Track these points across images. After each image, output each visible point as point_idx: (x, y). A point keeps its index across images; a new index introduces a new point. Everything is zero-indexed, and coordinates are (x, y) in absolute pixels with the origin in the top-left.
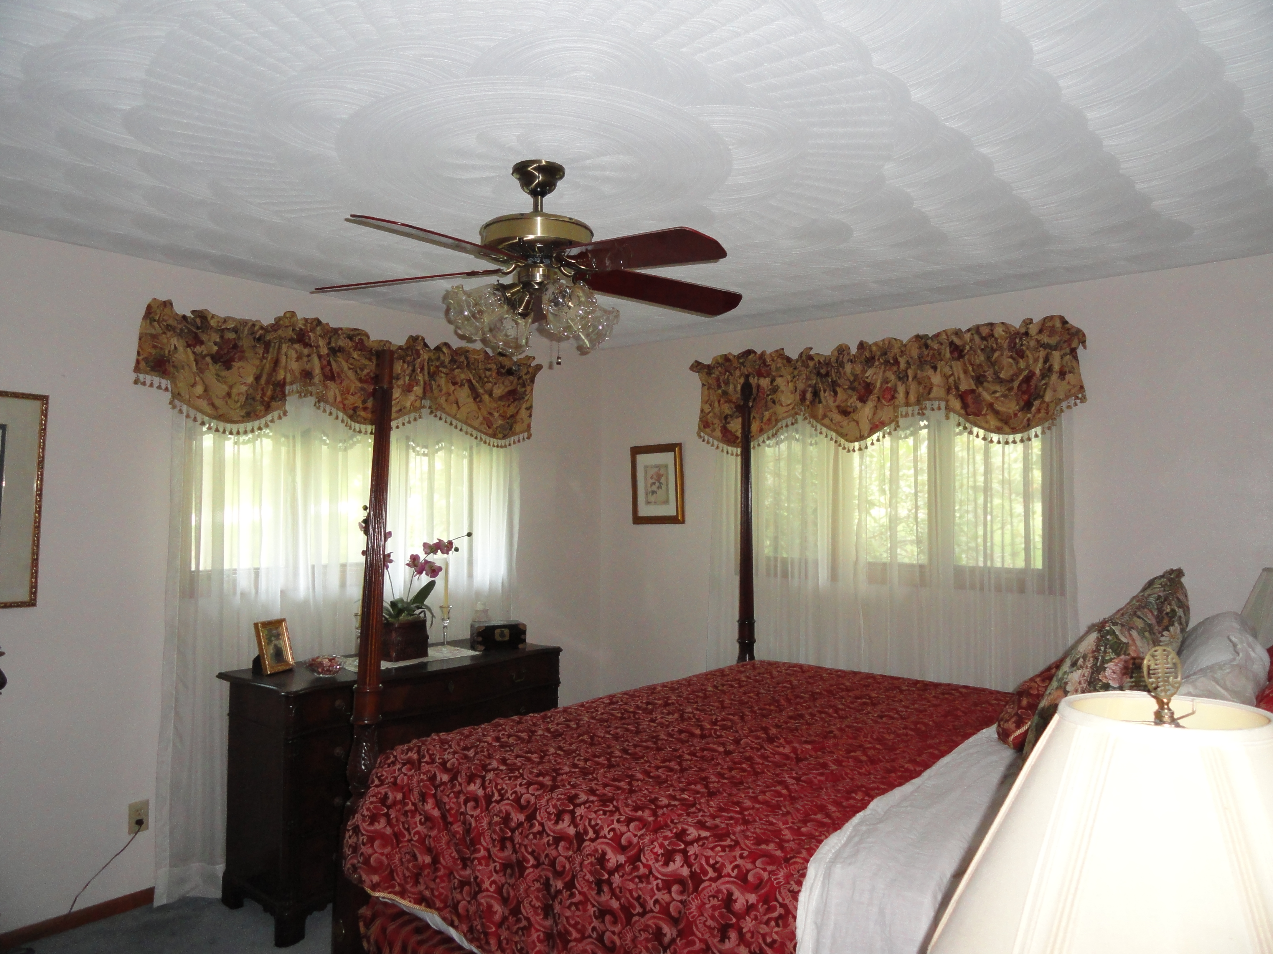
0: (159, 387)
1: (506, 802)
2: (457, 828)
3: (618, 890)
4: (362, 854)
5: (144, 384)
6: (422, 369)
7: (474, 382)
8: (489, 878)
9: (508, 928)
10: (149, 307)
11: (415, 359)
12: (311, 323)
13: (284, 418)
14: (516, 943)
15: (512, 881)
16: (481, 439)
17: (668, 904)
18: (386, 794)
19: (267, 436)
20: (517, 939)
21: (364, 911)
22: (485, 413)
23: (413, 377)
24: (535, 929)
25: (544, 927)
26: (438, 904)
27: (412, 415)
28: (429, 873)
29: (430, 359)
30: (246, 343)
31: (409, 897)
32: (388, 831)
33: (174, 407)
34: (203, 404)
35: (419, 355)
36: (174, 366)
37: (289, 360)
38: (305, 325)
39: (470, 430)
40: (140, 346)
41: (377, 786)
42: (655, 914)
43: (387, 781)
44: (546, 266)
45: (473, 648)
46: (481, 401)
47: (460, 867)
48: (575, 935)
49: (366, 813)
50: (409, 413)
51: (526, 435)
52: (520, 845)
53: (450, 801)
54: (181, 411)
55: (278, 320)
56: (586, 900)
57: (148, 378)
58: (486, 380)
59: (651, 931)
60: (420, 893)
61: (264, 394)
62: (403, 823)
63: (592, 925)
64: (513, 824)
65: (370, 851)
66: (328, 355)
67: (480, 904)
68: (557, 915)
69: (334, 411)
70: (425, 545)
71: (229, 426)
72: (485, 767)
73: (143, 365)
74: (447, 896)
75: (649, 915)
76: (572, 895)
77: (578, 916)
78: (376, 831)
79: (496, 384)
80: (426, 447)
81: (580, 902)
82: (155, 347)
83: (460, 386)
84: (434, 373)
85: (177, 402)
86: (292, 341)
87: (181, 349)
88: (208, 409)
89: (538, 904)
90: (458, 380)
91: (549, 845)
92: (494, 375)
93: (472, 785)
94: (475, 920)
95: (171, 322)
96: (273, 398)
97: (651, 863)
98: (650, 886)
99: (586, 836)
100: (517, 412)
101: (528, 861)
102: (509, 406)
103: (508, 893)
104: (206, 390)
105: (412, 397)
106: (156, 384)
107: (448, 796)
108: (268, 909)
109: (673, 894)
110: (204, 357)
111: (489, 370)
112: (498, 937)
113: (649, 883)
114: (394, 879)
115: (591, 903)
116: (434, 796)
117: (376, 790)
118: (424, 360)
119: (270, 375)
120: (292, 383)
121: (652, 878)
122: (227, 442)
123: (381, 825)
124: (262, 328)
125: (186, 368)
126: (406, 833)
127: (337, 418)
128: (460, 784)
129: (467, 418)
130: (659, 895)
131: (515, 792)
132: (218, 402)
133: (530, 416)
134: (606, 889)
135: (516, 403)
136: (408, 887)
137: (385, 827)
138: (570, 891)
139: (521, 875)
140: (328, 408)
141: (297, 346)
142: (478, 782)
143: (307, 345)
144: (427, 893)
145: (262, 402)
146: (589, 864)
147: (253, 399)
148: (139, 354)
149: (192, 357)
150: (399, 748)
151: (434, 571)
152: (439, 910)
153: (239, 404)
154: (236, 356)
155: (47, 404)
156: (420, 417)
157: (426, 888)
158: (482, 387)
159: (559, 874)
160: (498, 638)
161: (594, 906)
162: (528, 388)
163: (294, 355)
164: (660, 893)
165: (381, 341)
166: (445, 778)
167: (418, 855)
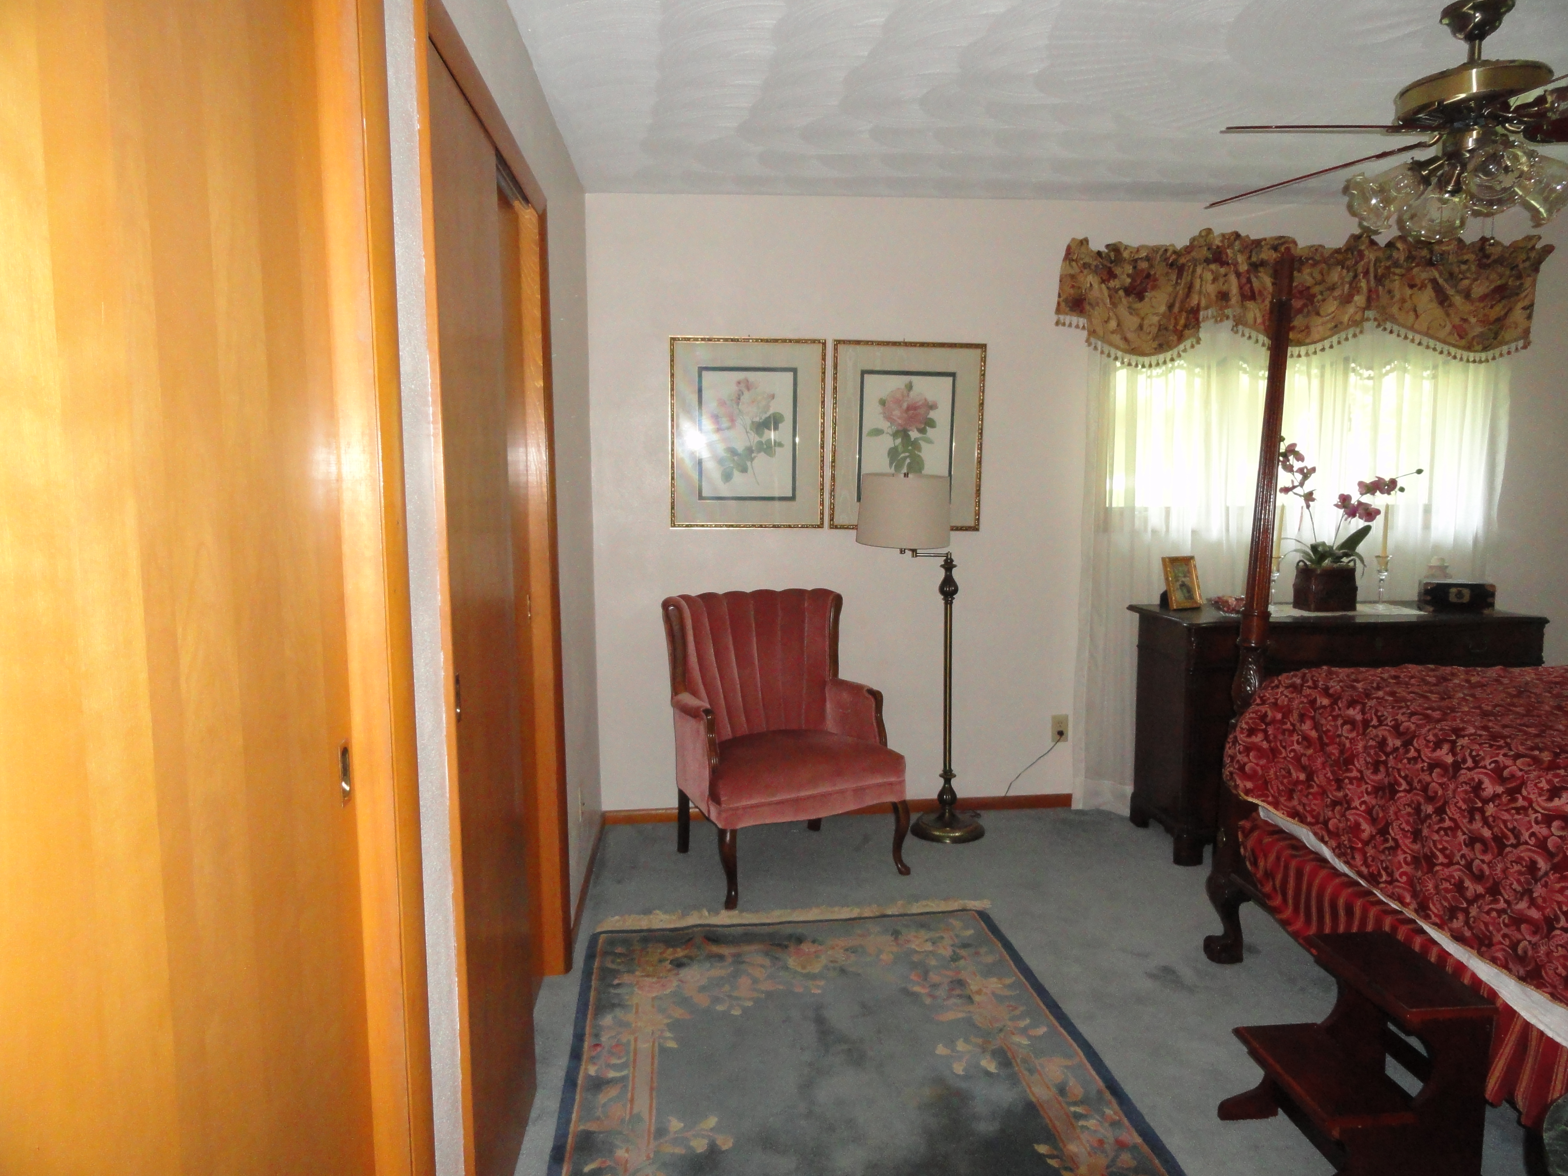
0: (1077, 327)
1: (1384, 727)
2: (1334, 750)
3: (1491, 819)
4: (1238, 761)
5: (1064, 324)
6: (1366, 273)
7: (1441, 281)
8: (1359, 798)
9: (1375, 847)
10: (1069, 248)
11: (1357, 263)
12: (1229, 239)
13: (1197, 346)
14: (1382, 861)
15: (1382, 802)
16: (1449, 354)
17: (1546, 838)
18: (1266, 712)
19: (1180, 367)
20: (1383, 857)
21: (1245, 824)
22: (1457, 321)
23: (1354, 285)
24: (1402, 850)
25: (1411, 850)
26: (1309, 819)
27: (1351, 332)
28: (1302, 789)
29: (1377, 260)
30: (1159, 270)
31: (1282, 809)
32: (1265, 745)
33: (1090, 345)
34: (1116, 338)
35: (1361, 255)
36: (1090, 304)
37: (1204, 283)
38: (1222, 241)
39: (1432, 343)
40: (1061, 288)
41: (1258, 705)
42: (1529, 847)
43: (1268, 702)
44: (1481, 127)
45: (1420, 609)
46: (1450, 305)
47: (1335, 788)
48: (1441, 859)
49: (1244, 726)
50: (1349, 326)
51: (1521, 343)
52: (1394, 768)
53: (1327, 724)
54: (1096, 348)
55: (1193, 240)
56: (1457, 827)
57: (1068, 319)
58: (1461, 276)
59: (1524, 864)
60: (1294, 808)
61: (1176, 324)
62: (1281, 741)
63: (1462, 852)
64: (1389, 749)
65: (1246, 760)
66: (1248, 271)
67: (1348, 820)
68: (1424, 839)
69: (1254, 334)
70: (1361, 484)
71: (1141, 359)
72: (1368, 696)
73: (1063, 304)
74: (1319, 814)
75: (1522, 848)
76: (1442, 820)
77: (1446, 841)
78: (1253, 743)
79: (1476, 280)
80: (1370, 368)
81: (1450, 828)
82: (1073, 286)
83: (1420, 289)
84: (1383, 276)
85: (1092, 340)
86: (1207, 261)
87: (1096, 286)
88: (1122, 344)
89: (1407, 828)
90: (1418, 282)
91: (1423, 770)
92: (1473, 268)
93: (1351, 709)
94: (1343, 835)
95: (1087, 260)
96: (1186, 326)
97: (1532, 796)
98: (1528, 819)
99: (1464, 765)
100: (1506, 314)
101: (1400, 785)
102: (1492, 307)
103: (1378, 814)
104: (1118, 325)
105: (1351, 309)
106: (1074, 324)
107: (1326, 719)
108: (1169, 830)
109: (1552, 829)
110: (1116, 291)
111: (1465, 262)
112: (1364, 854)
113: (1527, 815)
114: (1268, 790)
115: (1462, 831)
116: (1313, 718)
117: (1257, 708)
118: (1369, 262)
119: (1183, 302)
120: (1207, 308)
121: (1530, 811)
122: (1139, 376)
123: (1258, 739)
124: (1175, 252)
125: (1101, 305)
126: (1283, 751)
127: (1257, 341)
128: (1340, 709)
129: (1428, 328)
130: (1535, 828)
131: (1396, 720)
132: (1130, 336)
133: (1529, 317)
134: (1478, 817)
135: (1504, 302)
136: (1282, 799)
137: (1262, 741)
138: (1440, 816)
139: (1392, 798)
140: (1247, 332)
141: (1213, 267)
142: (1358, 708)
143: (1223, 263)
144: (1300, 808)
145: (1175, 331)
146: (1462, 791)
147: (1166, 329)
148: (1059, 296)
149: (1106, 292)
150: (1285, 675)
151: (1370, 514)
152: (1309, 824)
153: (1151, 336)
154: (1149, 286)
155: (985, 351)
156: (1361, 332)
157: (1299, 804)
158: (1455, 286)
159: (1430, 799)
160: (1452, 598)
161: (1464, 834)
162: (1528, 282)
163: (1209, 276)
164: (1538, 827)
165: (1312, 246)
166: (1326, 702)
167: (1292, 771)
